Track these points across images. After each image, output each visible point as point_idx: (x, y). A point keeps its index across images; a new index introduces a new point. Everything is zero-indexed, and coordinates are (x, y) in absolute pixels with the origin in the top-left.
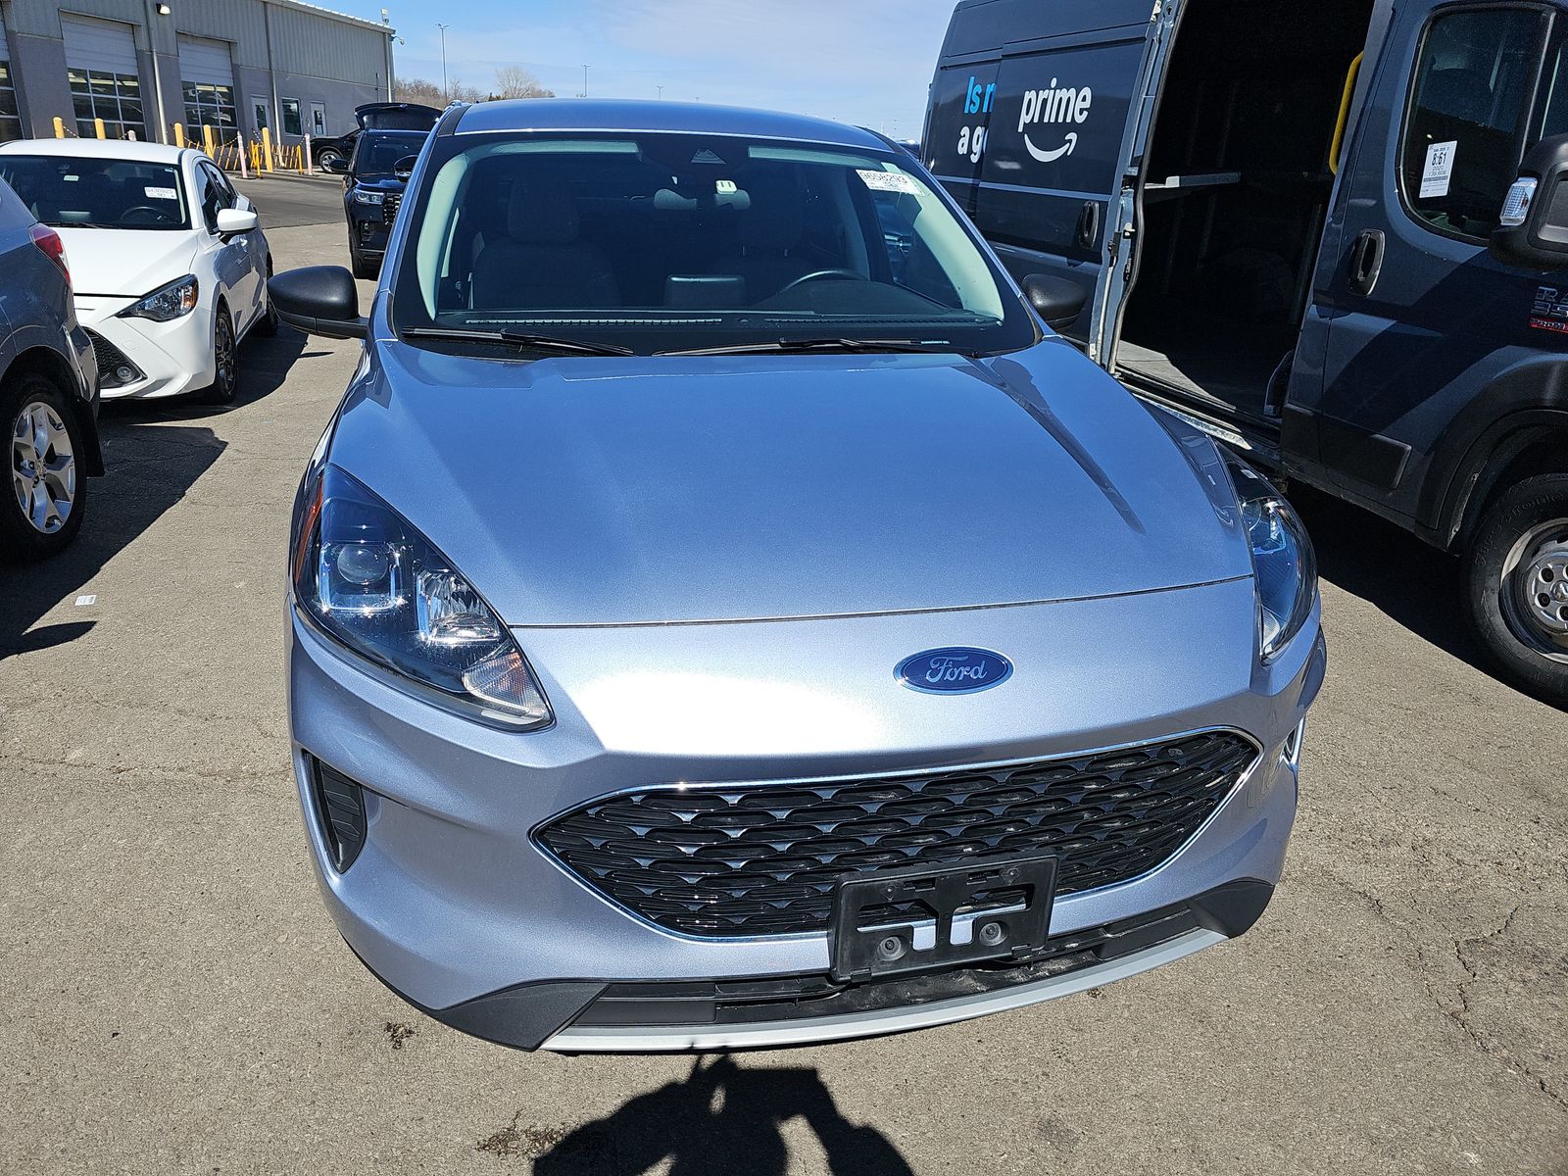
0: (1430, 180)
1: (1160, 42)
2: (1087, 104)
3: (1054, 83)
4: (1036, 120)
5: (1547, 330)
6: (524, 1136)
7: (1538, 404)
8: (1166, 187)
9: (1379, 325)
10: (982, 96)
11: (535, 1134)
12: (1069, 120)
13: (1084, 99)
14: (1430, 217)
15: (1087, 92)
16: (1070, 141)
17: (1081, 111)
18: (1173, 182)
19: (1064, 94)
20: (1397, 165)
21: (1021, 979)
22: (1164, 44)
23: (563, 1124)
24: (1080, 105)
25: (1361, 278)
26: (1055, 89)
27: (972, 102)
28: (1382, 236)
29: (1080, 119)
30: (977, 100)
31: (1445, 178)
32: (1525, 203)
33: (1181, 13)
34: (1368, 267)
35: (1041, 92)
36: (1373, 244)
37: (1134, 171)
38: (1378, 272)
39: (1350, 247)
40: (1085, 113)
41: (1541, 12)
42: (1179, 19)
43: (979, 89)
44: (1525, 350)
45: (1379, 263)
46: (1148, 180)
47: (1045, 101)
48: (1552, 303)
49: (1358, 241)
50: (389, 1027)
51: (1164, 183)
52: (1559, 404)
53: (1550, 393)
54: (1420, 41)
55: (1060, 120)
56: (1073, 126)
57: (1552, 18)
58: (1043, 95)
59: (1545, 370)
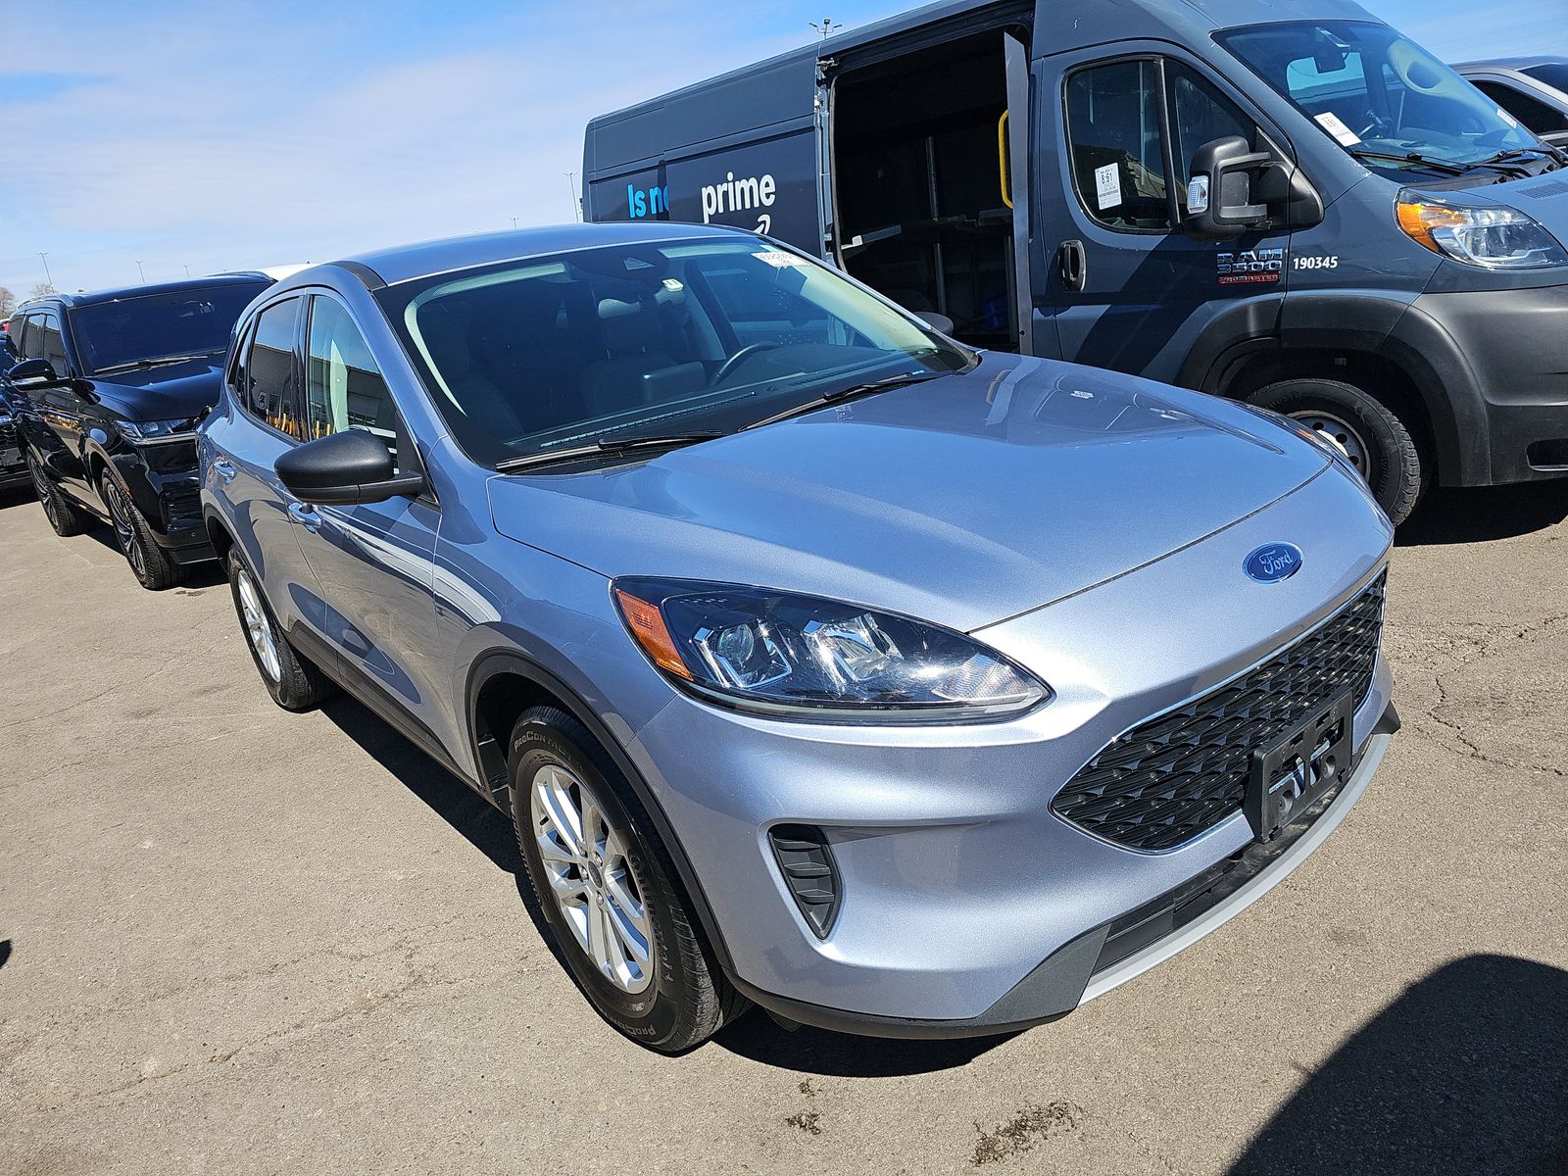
0: (1104, 195)
1: (822, 129)
2: (772, 188)
3: (730, 176)
4: (721, 210)
5: (1233, 284)
6: (1000, 1137)
7: (1246, 337)
8: (854, 245)
9: (1099, 310)
10: (647, 201)
11: (1006, 1130)
12: (756, 205)
13: (767, 185)
14: (1111, 223)
15: (768, 178)
16: (764, 222)
17: (768, 196)
18: (857, 241)
19: (744, 184)
20: (1074, 188)
21: (1318, 811)
22: (826, 131)
23: (1019, 1112)
24: (764, 190)
25: (1073, 279)
26: (733, 181)
27: (636, 207)
28: (1080, 243)
29: (769, 202)
30: (642, 205)
31: (1116, 191)
32: (1203, 194)
33: (832, 103)
34: (1076, 271)
35: (719, 186)
36: (1075, 251)
37: (829, 237)
38: (1084, 272)
39: (1056, 257)
40: (773, 197)
41: (1153, 61)
42: (832, 108)
43: (641, 194)
44: (1223, 301)
45: (1083, 264)
46: (843, 243)
47: (726, 194)
48: (1231, 264)
49: (1062, 251)
50: (791, 1122)
51: (851, 243)
52: (1262, 333)
53: (1253, 327)
54: (1063, 95)
55: (748, 206)
56: (763, 209)
57: (1162, 64)
58: (721, 188)
59: (1242, 313)
